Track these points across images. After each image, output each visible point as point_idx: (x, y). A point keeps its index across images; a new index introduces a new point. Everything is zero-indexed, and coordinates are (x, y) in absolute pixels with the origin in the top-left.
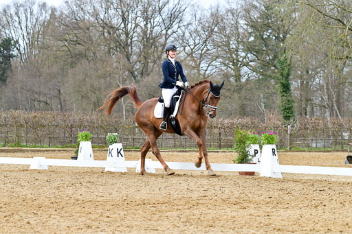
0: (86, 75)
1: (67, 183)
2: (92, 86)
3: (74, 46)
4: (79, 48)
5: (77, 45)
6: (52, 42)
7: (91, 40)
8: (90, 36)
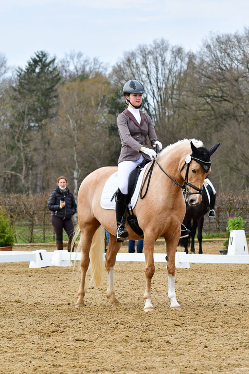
0: (236, 141)
1: (215, 286)
2: (243, 155)
3: (219, 103)
4: (226, 105)
5: (223, 102)
6: (190, 99)
7: (241, 95)
8: (239, 90)
